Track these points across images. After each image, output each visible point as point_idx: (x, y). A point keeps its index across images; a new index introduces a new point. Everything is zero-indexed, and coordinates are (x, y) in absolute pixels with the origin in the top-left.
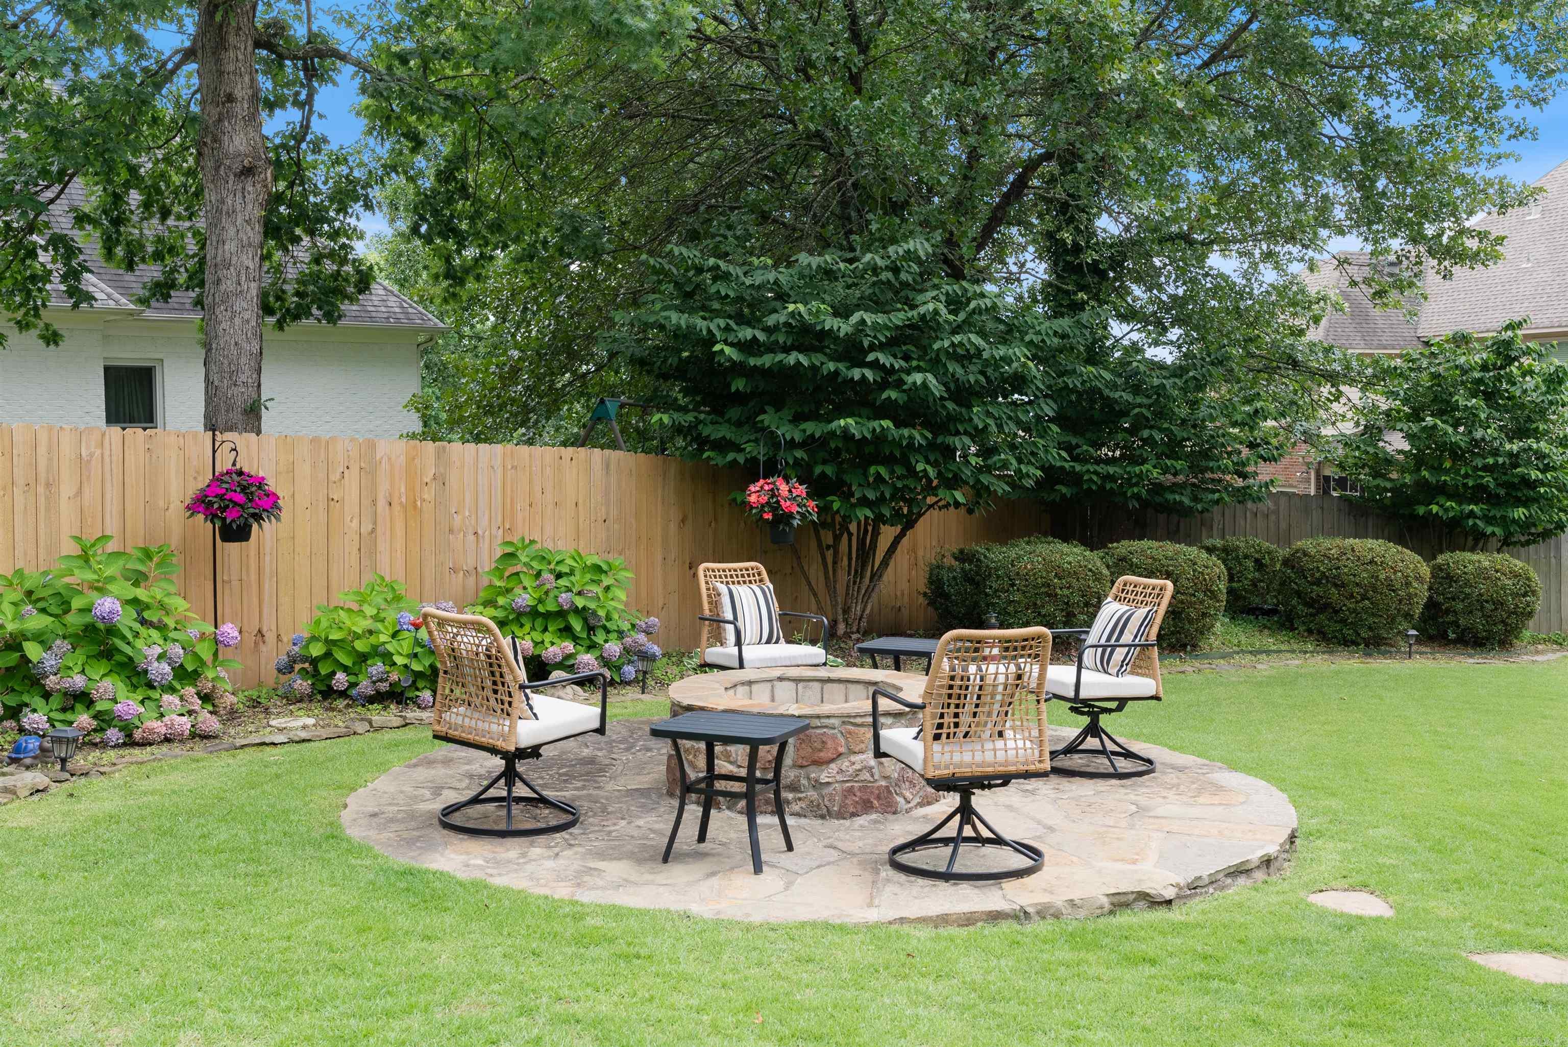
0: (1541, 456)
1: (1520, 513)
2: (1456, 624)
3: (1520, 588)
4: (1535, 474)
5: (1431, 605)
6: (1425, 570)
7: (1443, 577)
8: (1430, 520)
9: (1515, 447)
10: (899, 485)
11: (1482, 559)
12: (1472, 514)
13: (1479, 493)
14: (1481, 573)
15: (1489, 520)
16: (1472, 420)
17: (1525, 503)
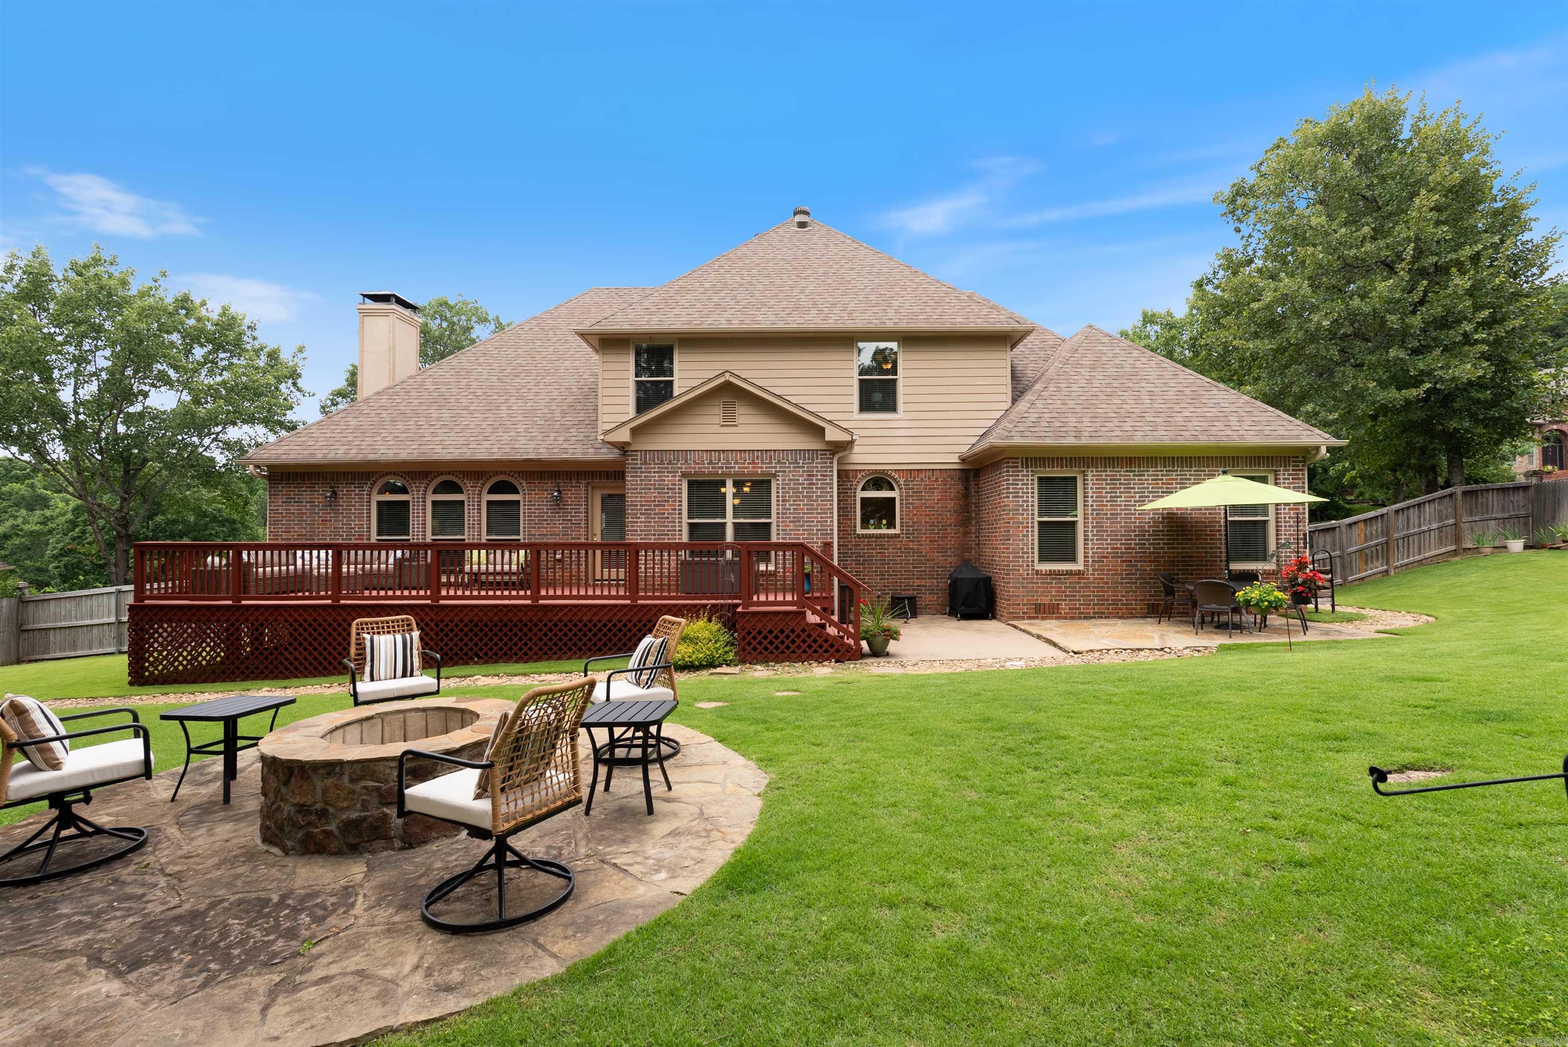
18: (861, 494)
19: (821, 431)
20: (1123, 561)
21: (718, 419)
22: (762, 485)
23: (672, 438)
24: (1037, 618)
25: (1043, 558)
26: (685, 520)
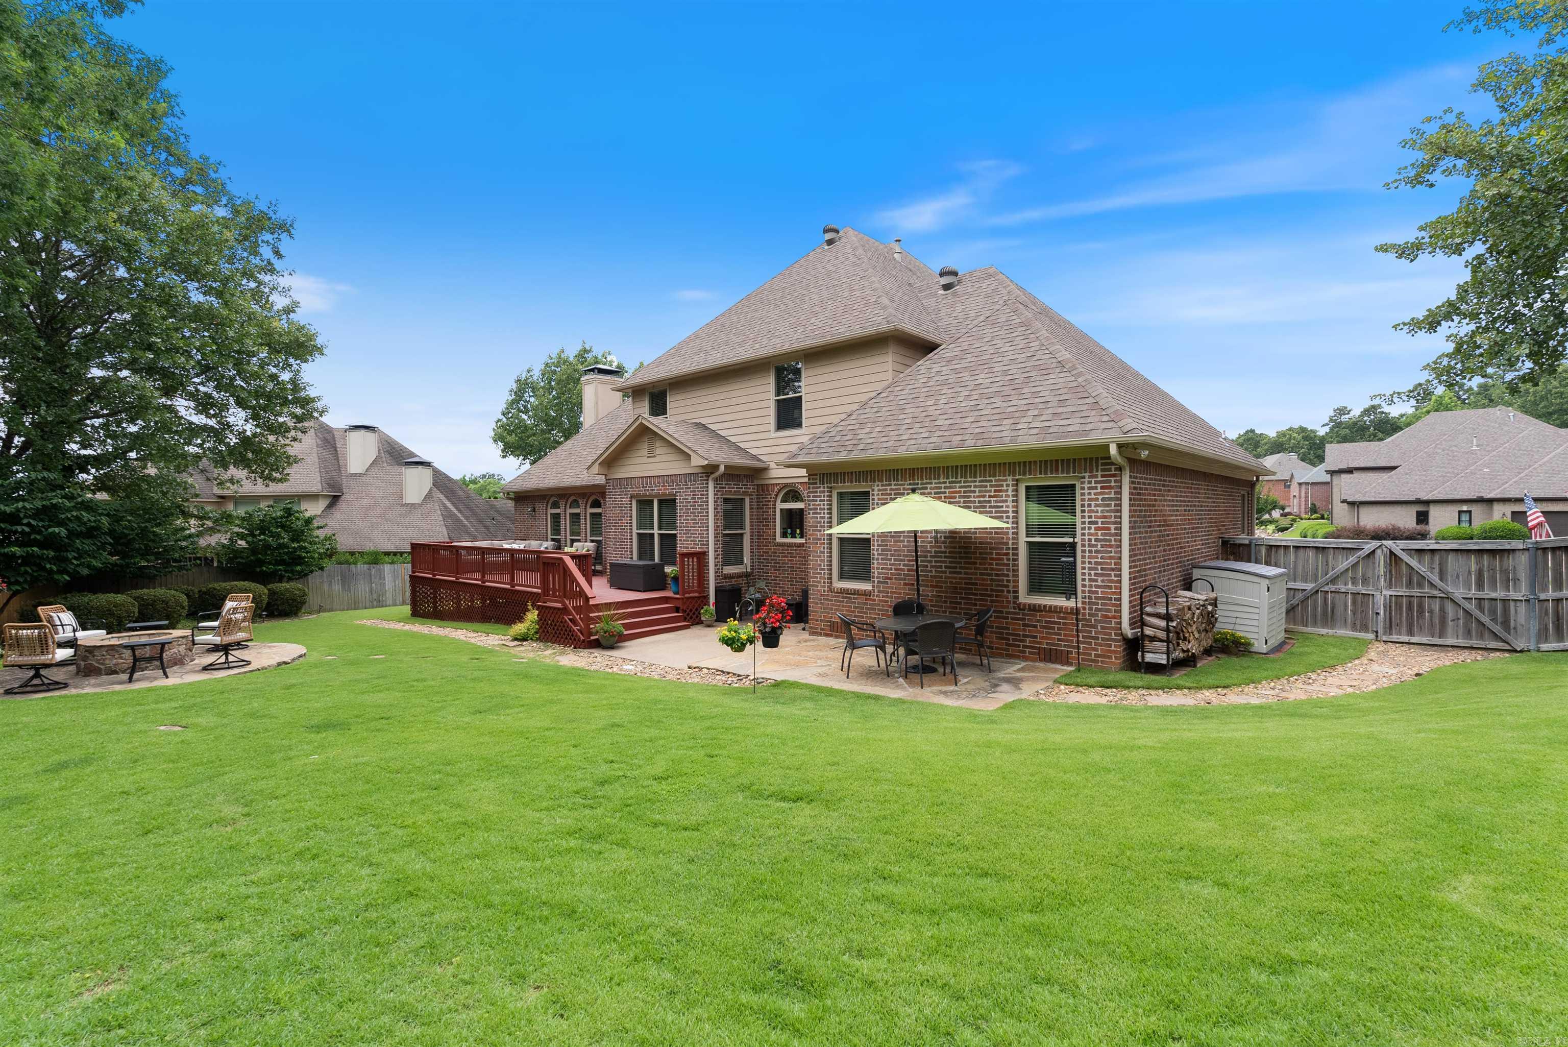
0: (305, 548)
1: (299, 568)
2: (277, 609)
3: (301, 594)
4: (304, 554)
5: (268, 603)
6: (266, 591)
7: (272, 593)
8: (262, 572)
9: (295, 545)
10: (35, 574)
11: (285, 585)
12: (280, 570)
13: (282, 562)
14: (287, 589)
15: (286, 571)
16: (278, 536)
17: (300, 564)
18: (780, 506)
19: (688, 457)
20: (905, 584)
21: (645, 452)
22: (668, 503)
23: (631, 468)
24: (831, 636)
25: (842, 576)
26: (635, 531)
